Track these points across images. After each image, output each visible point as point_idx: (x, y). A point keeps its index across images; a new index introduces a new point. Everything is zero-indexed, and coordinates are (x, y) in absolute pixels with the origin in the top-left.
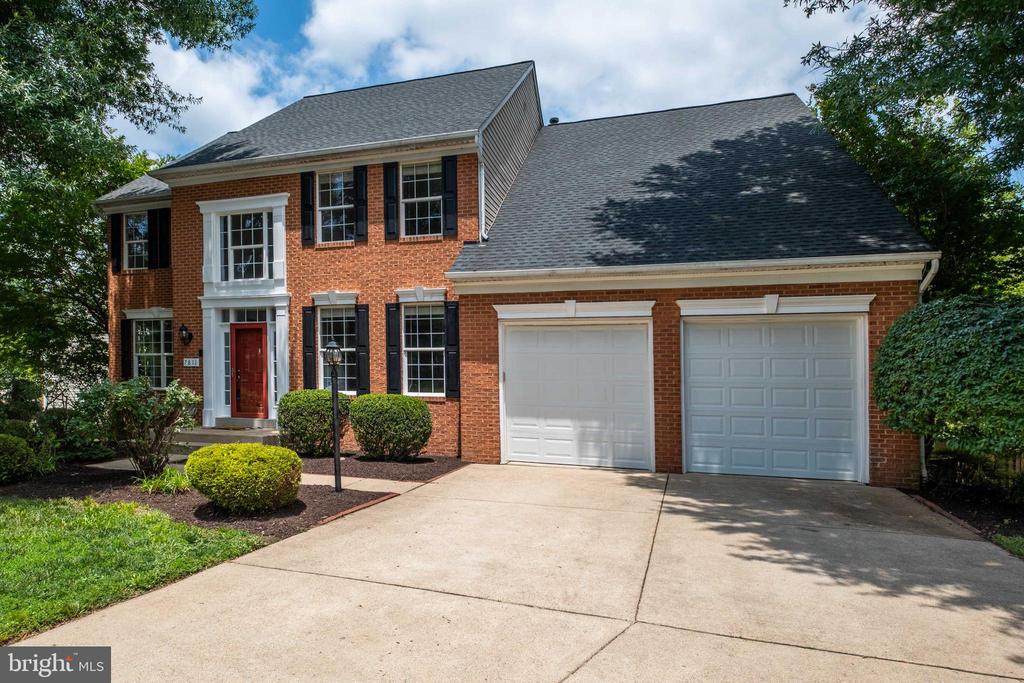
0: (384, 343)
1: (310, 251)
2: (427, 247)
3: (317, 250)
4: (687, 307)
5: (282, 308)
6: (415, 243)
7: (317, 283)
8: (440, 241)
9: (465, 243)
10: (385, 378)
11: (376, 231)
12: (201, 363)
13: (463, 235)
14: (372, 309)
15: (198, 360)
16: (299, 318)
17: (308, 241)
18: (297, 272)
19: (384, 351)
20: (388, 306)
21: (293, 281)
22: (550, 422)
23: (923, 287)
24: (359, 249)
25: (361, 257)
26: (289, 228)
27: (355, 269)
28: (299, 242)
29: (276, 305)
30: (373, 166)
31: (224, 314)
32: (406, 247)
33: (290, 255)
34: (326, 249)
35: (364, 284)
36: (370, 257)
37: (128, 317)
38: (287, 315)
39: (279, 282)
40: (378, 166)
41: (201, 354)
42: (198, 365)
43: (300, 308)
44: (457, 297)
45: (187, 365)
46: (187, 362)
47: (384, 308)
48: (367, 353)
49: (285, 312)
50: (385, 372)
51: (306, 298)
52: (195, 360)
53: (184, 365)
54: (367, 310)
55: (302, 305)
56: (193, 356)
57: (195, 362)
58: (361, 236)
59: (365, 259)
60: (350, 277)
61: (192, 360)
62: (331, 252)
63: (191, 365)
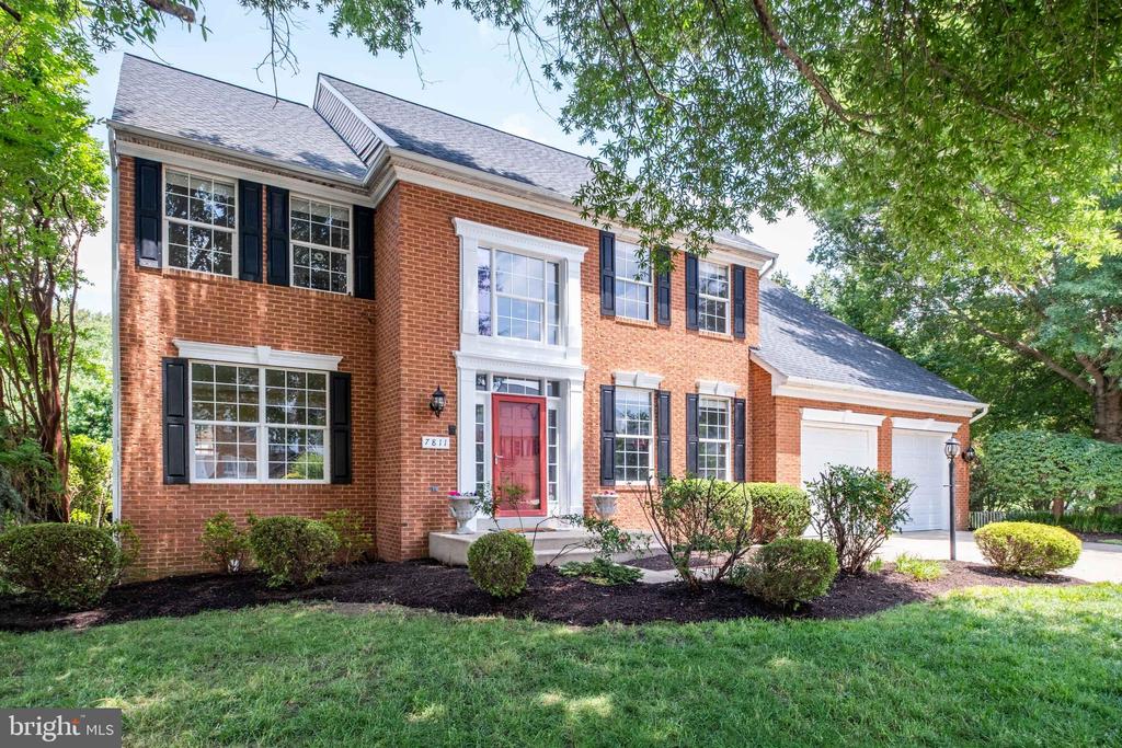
0: (684, 432)
1: (609, 322)
2: (721, 344)
3: (617, 323)
4: (898, 422)
5: (578, 382)
6: (711, 338)
7: (617, 361)
8: (731, 342)
9: (749, 347)
10: (685, 467)
11: (678, 316)
12: (455, 445)
13: (749, 341)
14: (673, 397)
15: (448, 439)
16: (597, 397)
17: (608, 310)
18: (594, 343)
19: (684, 439)
20: (687, 397)
21: (590, 354)
23: (971, 421)
24: (661, 333)
25: (663, 342)
26: (585, 288)
27: (657, 352)
28: (597, 308)
29: (571, 378)
30: (677, 251)
31: (481, 380)
32: (704, 340)
33: (585, 322)
34: (627, 324)
35: (666, 370)
36: (672, 343)
37: (182, 354)
38: (583, 392)
39: (573, 350)
40: (681, 252)
41: (452, 431)
42: (448, 447)
43: (596, 386)
44: (744, 395)
45: (429, 445)
46: (428, 442)
47: (684, 397)
48: (669, 442)
49: (580, 388)
50: (684, 462)
51: (604, 375)
52: (443, 439)
53: (424, 446)
54: (669, 397)
55: (599, 383)
56: (438, 433)
57: (443, 443)
58: (663, 320)
59: (667, 344)
60: (653, 360)
61: (437, 439)
62: (633, 329)
63: (437, 447)
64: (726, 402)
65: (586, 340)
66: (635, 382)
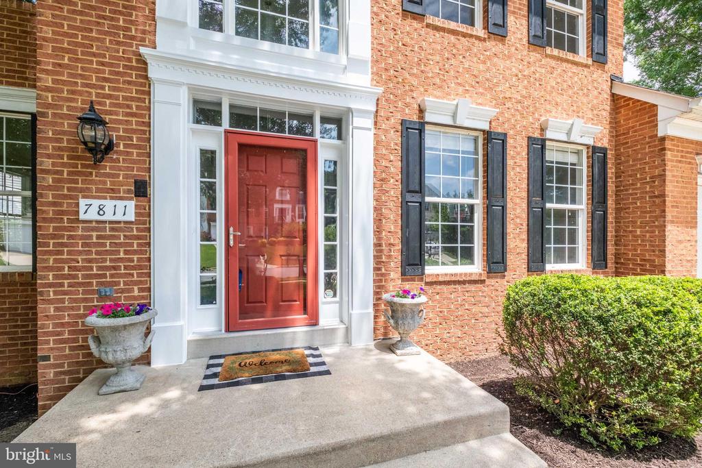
0: (525, 194)
1: (416, 24)
2: (574, 69)
3: (428, 26)
5: (363, 113)
6: (562, 60)
7: (427, 85)
8: (586, 66)
9: (612, 77)
10: (525, 245)
11: (517, 27)
12: (144, 215)
13: (610, 67)
14: (510, 142)
15: (131, 205)
16: (395, 139)
17: (414, 6)
18: (392, 54)
19: (525, 205)
20: (530, 142)
21: (385, 71)
24: (493, 46)
25: (495, 60)
27: (488, 75)
28: (396, 2)
29: (353, 106)
31: (206, 113)
32: (553, 63)
33: (378, 21)
34: (443, 29)
35: (502, 102)
36: (508, 63)
38: (373, 130)
41: (141, 189)
42: (131, 216)
43: (395, 121)
44: (605, 143)
45: (92, 215)
46: (89, 209)
47: (525, 143)
48: (504, 208)
49: (369, 123)
50: (525, 236)
51: (407, 105)
52: (120, 204)
53: (82, 217)
54: (504, 142)
55: (399, 116)
56: (114, 194)
57: (123, 210)
58: (498, 26)
59: (501, 64)
60: (481, 86)
61: (109, 204)
63: (108, 216)
64: (578, 153)
65: (378, 50)
66: (454, 116)
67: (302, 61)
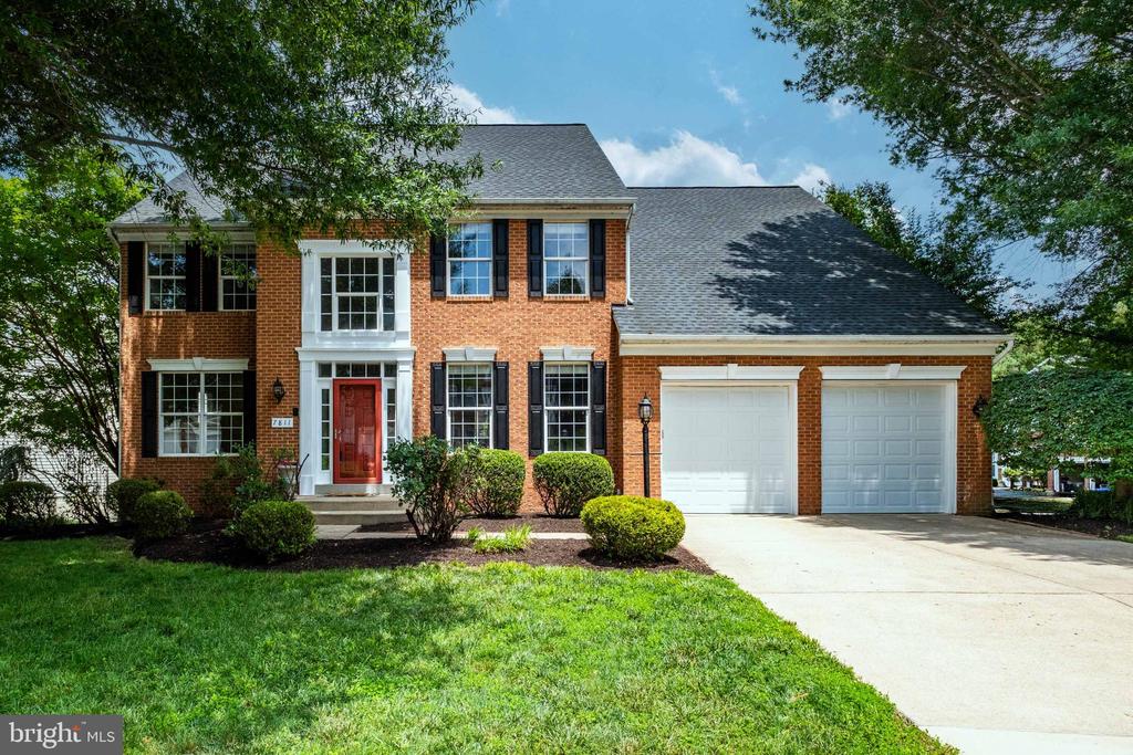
0: (526, 402)
1: (440, 303)
2: (573, 306)
3: (448, 302)
5: (404, 363)
6: (560, 302)
7: (449, 339)
8: (588, 302)
9: (613, 305)
10: (527, 437)
11: (518, 287)
12: (297, 424)
13: (611, 297)
14: (512, 367)
15: (292, 419)
16: (426, 375)
17: (438, 291)
18: (424, 324)
19: (526, 409)
20: (530, 365)
21: (418, 333)
22: (702, 475)
24: (498, 305)
25: (501, 313)
26: (415, 276)
27: (494, 325)
28: (427, 292)
29: (398, 359)
30: (515, 221)
31: (324, 370)
32: (551, 306)
33: (415, 306)
34: (460, 302)
35: (505, 341)
36: (511, 314)
37: (153, 369)
38: (412, 371)
39: (402, 335)
40: (522, 221)
41: (296, 412)
42: (292, 426)
43: (426, 363)
44: (603, 358)
45: (277, 425)
46: (276, 422)
47: (526, 366)
48: (507, 412)
49: (409, 367)
50: (526, 431)
51: (435, 353)
52: (287, 419)
53: (273, 426)
54: (507, 367)
55: (429, 360)
56: (284, 415)
57: (288, 422)
58: (501, 291)
59: (505, 315)
60: (488, 333)
61: (283, 420)
62: (466, 306)
63: (283, 426)
64: (584, 366)
65: (415, 324)
66: (466, 356)
67: (374, 338)
